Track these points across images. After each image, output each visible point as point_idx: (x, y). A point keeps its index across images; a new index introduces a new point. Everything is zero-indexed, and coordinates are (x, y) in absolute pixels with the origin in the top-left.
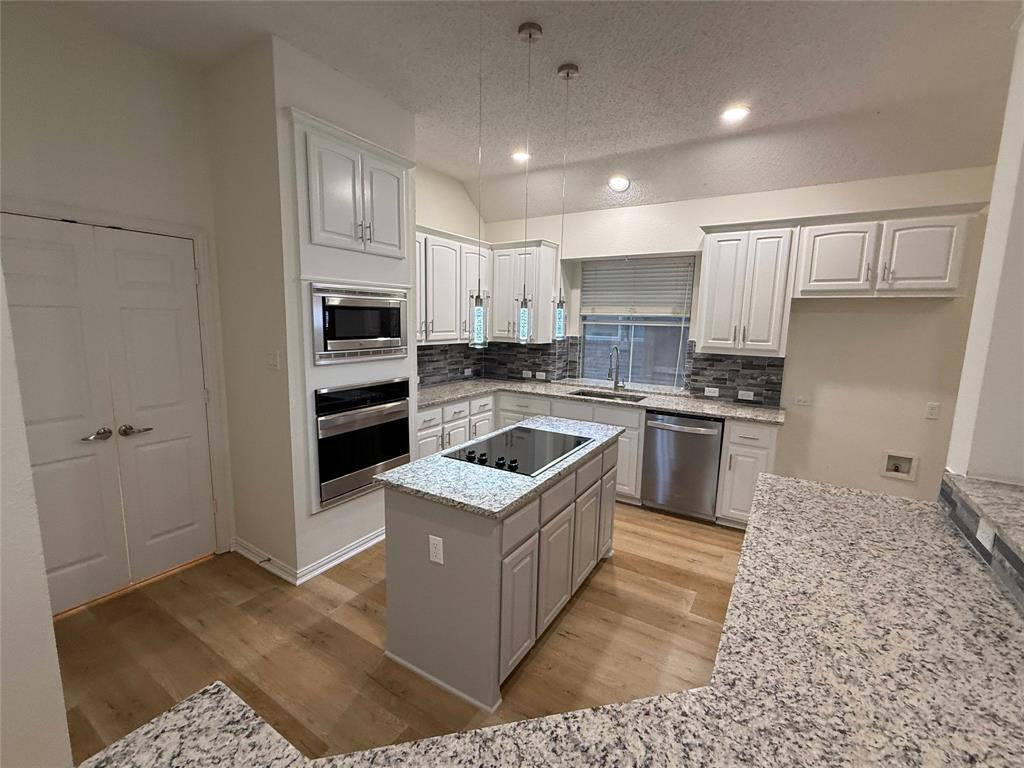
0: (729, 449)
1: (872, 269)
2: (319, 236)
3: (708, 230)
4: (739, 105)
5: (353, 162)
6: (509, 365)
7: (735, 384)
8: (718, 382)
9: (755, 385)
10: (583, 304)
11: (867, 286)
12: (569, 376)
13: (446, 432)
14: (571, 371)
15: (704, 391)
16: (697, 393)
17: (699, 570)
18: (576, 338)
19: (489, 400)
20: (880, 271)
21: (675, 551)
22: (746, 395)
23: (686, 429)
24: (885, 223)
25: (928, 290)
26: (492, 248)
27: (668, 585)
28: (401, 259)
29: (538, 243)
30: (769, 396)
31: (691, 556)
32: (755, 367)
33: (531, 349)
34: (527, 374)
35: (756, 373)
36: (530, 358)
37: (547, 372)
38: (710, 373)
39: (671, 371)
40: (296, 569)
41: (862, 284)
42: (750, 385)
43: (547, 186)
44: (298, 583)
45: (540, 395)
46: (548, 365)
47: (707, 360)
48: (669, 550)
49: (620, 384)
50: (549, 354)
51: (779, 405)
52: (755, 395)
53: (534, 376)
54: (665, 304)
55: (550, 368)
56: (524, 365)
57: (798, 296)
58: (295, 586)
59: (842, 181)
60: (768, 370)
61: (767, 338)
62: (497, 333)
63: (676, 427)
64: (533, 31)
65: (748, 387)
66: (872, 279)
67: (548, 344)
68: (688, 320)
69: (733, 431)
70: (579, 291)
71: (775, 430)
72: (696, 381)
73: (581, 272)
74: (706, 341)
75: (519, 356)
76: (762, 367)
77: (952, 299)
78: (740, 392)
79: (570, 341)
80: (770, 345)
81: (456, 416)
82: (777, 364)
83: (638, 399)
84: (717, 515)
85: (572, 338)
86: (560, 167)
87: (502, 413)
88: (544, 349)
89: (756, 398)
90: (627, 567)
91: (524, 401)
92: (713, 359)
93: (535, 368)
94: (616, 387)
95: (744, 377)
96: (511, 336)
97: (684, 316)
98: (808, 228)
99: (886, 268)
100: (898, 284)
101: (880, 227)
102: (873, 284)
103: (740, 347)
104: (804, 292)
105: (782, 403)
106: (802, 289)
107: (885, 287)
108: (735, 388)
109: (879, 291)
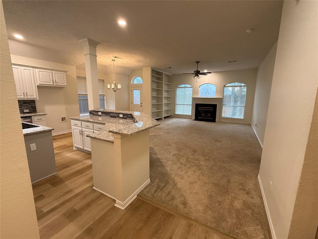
1: (53, 80)
7: (22, 108)
9: (28, 108)
20: (54, 81)
22: (26, 111)
25: (62, 86)
30: (34, 110)
32: (27, 103)
35: (28, 105)
41: (52, 83)
42: (27, 108)
52: (29, 110)
57: (38, 85)
60: (31, 104)
61: (33, 94)
65: (27, 109)
66: (53, 82)
69: (35, 118)
71: (45, 116)
76: (29, 103)
77: (64, 87)
78: (24, 110)
80: (34, 97)
82: (33, 102)
89: (30, 111)
95: (24, 106)
98: (37, 69)
99: (55, 80)
100: (58, 84)
101: (52, 72)
102: (54, 84)
103: (26, 97)
104: (39, 84)
105: (37, 111)
106: (39, 83)
107: (56, 84)
108: (23, 110)
109: (55, 85)
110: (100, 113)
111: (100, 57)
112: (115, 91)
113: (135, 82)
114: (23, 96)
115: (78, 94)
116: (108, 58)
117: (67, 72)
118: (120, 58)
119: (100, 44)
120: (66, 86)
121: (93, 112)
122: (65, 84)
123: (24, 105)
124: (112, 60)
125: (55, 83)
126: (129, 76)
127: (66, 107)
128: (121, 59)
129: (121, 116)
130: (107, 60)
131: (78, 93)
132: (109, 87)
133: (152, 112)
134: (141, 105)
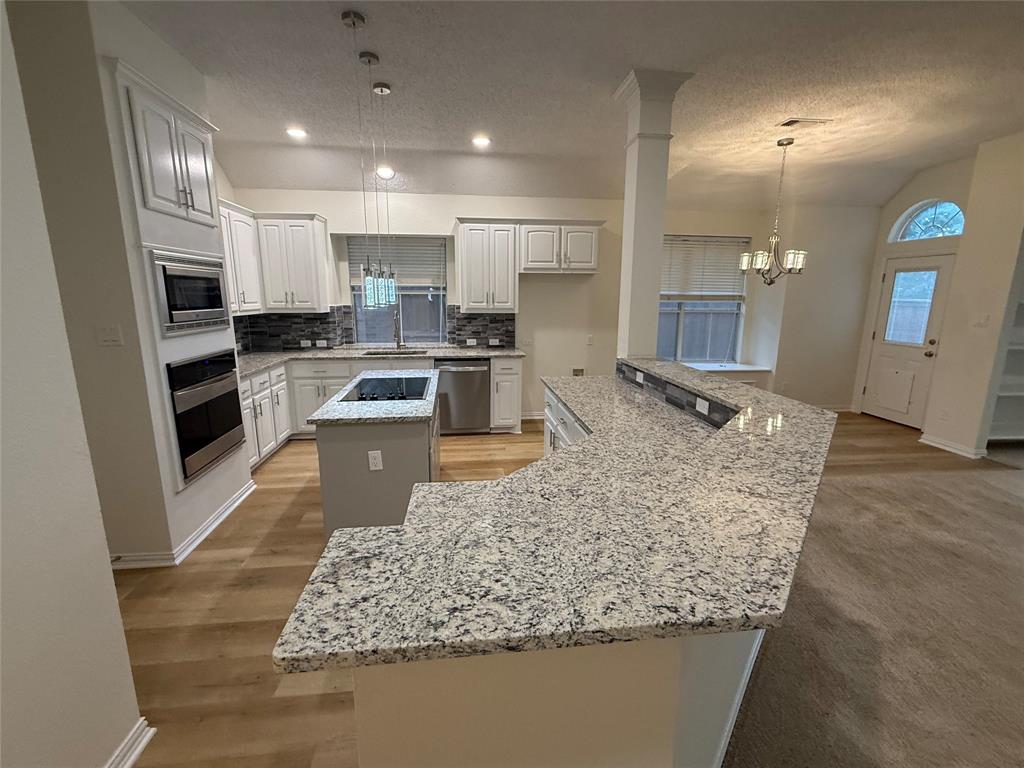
0: (495, 378)
1: (559, 255)
2: (153, 201)
3: (462, 220)
4: (481, 136)
5: (168, 123)
6: (283, 337)
7: (486, 335)
8: (476, 334)
9: (498, 334)
10: (352, 275)
11: (557, 266)
12: (346, 343)
13: (257, 404)
14: (348, 338)
15: (466, 342)
16: (462, 344)
17: (498, 458)
18: (349, 307)
19: (282, 370)
20: (563, 257)
21: (478, 453)
22: (494, 342)
23: (460, 369)
24: (563, 227)
25: (584, 269)
26: (254, 217)
27: (486, 470)
28: (213, 227)
29: (311, 217)
30: (509, 342)
31: (488, 453)
32: (497, 322)
33: (307, 319)
34: (308, 343)
35: (499, 325)
36: (308, 327)
37: (328, 339)
38: (469, 328)
39: (436, 335)
40: (171, 550)
41: (554, 264)
42: (495, 334)
43: (319, 163)
44: (177, 562)
45: (338, 359)
46: (329, 333)
47: (466, 318)
48: (474, 453)
49: (402, 344)
50: (328, 323)
51: (514, 346)
52: (499, 341)
53: (314, 345)
54: (425, 276)
55: (331, 336)
56: (303, 336)
57: (523, 271)
58: (175, 566)
59: (529, 196)
60: (507, 323)
61: (507, 300)
62: (272, 304)
63: (454, 369)
64: (372, 59)
65: (495, 336)
66: (559, 262)
67: (327, 313)
68: (445, 289)
69: (496, 365)
70: (347, 263)
71: (520, 360)
72: (459, 335)
73: (348, 246)
74: (468, 304)
75: (294, 326)
76: (503, 321)
77: (592, 275)
78: (490, 340)
79: (343, 310)
80: (509, 305)
81: (262, 387)
82: (510, 318)
83: (425, 352)
84: (492, 426)
85: (344, 307)
86: (332, 148)
87: (296, 381)
88: (322, 318)
89: (500, 344)
90: (454, 468)
91: (321, 366)
92: (471, 317)
93: (313, 337)
94: (399, 347)
95: (492, 329)
96: (290, 306)
97: (442, 286)
98: (524, 226)
99: (565, 255)
100: (573, 265)
101: (560, 229)
102: (560, 265)
103: (491, 307)
104: (525, 269)
105: (516, 345)
106: (523, 267)
107: (566, 267)
108: (486, 338)
109: (563, 269)
110: (640, 378)
111: (722, 145)
112: (772, 282)
113: (919, 232)
114: (485, 304)
115: (662, 295)
116: (756, 139)
117: (604, 222)
118: (815, 122)
119: (690, 75)
120: (594, 269)
121: (624, 368)
122: (592, 265)
123: (491, 325)
124: (780, 144)
125: (565, 262)
126: (882, 207)
127: (590, 338)
128: (821, 128)
129: (702, 407)
130: (756, 150)
131: (662, 293)
132: (744, 267)
133: (999, 398)
134: (931, 349)
